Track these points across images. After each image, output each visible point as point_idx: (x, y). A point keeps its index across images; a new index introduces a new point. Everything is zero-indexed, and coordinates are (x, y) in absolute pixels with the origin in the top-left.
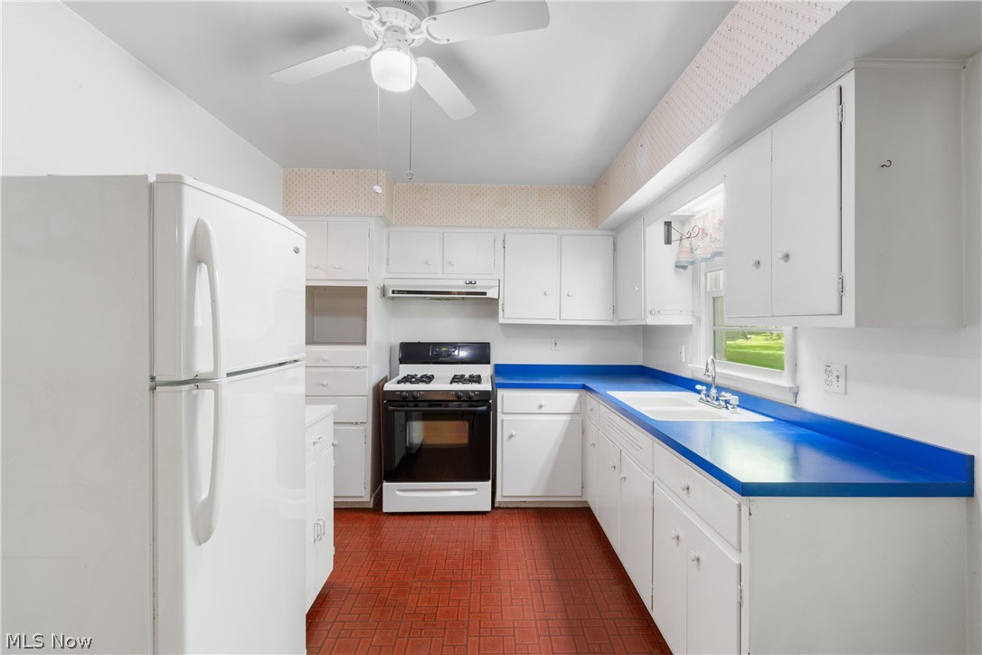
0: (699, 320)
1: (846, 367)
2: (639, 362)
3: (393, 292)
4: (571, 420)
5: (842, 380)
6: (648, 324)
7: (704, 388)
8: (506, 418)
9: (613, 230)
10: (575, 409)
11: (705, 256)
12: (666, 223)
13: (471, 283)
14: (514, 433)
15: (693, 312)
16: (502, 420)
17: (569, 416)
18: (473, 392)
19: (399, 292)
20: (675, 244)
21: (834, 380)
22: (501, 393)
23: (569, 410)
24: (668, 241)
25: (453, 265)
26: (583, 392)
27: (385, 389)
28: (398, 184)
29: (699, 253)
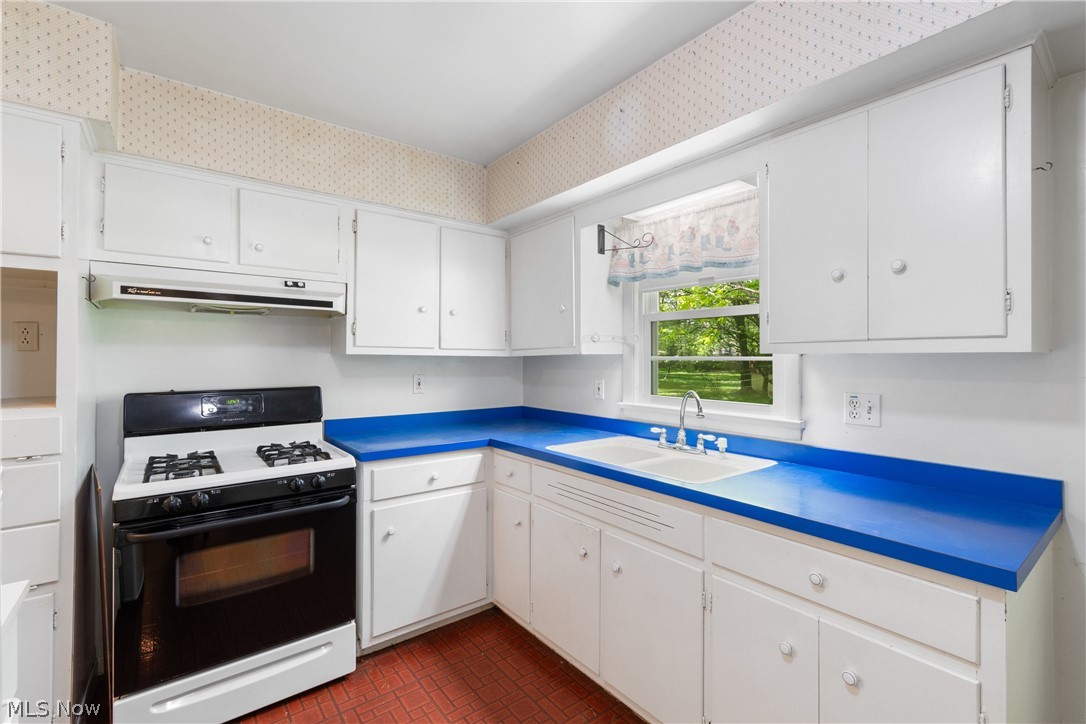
0: (632, 349)
1: (881, 397)
2: (519, 402)
3: (124, 290)
4: (473, 494)
5: (875, 413)
6: (583, 353)
7: (664, 430)
8: (377, 508)
9: (505, 230)
10: (478, 476)
11: (659, 271)
12: (599, 226)
13: (296, 285)
14: (392, 529)
15: (624, 338)
16: (372, 514)
17: (470, 487)
18: (324, 474)
19: (140, 290)
20: (608, 254)
21: (864, 412)
22: (367, 469)
23: (470, 478)
24: (601, 251)
25: (260, 251)
26: (488, 450)
27: (116, 498)
28: (129, 70)
29: (650, 267)
